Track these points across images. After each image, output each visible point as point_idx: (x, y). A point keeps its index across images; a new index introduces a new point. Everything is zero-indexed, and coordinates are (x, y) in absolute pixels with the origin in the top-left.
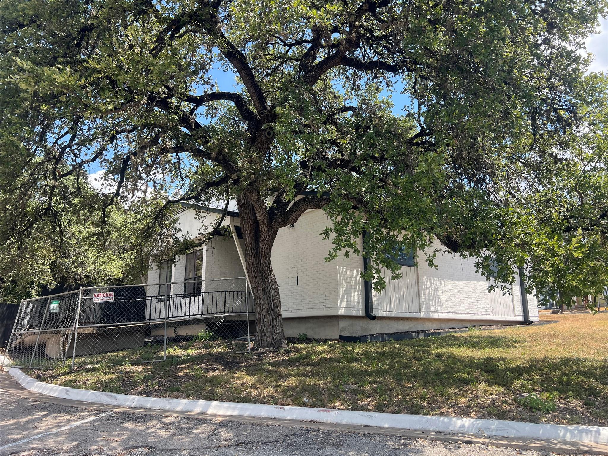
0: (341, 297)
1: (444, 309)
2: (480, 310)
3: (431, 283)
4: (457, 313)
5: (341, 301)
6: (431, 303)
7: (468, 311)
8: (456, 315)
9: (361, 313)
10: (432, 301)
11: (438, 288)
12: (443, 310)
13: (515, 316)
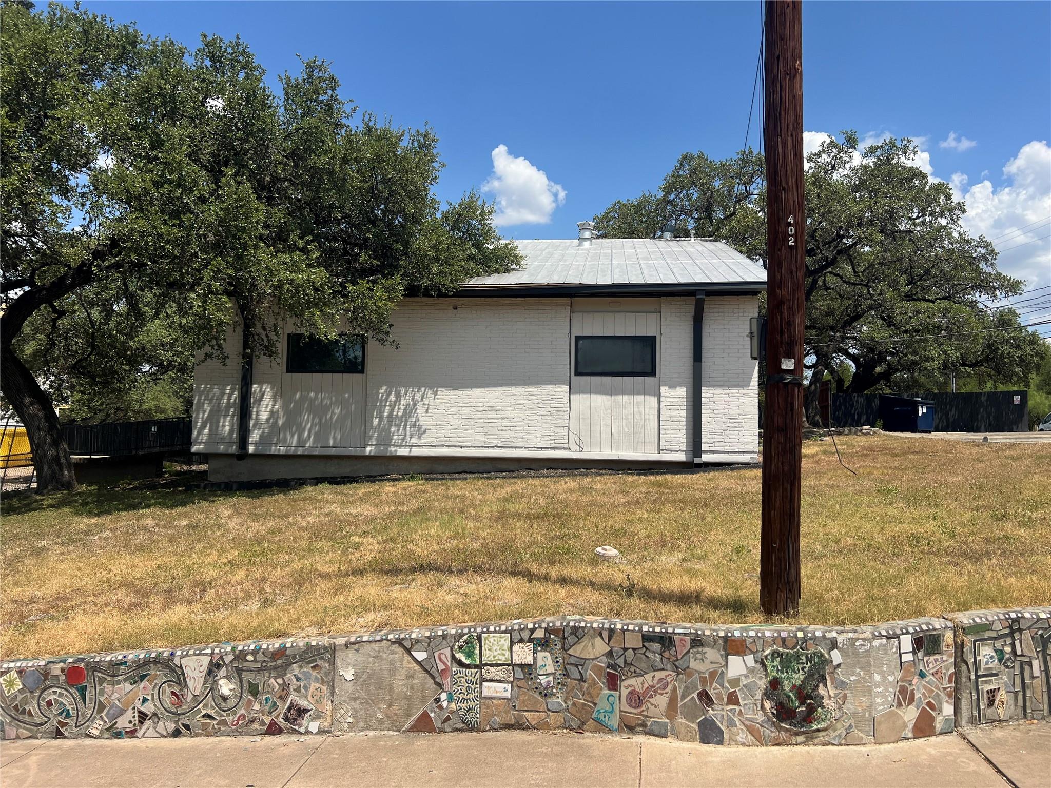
0: (199, 424)
1: (426, 439)
2: (534, 440)
3: (398, 396)
4: (462, 447)
5: (199, 433)
6: (393, 429)
7: (496, 443)
8: (459, 449)
9: (234, 449)
10: (398, 426)
11: (415, 405)
12: (422, 441)
13: (659, 451)
